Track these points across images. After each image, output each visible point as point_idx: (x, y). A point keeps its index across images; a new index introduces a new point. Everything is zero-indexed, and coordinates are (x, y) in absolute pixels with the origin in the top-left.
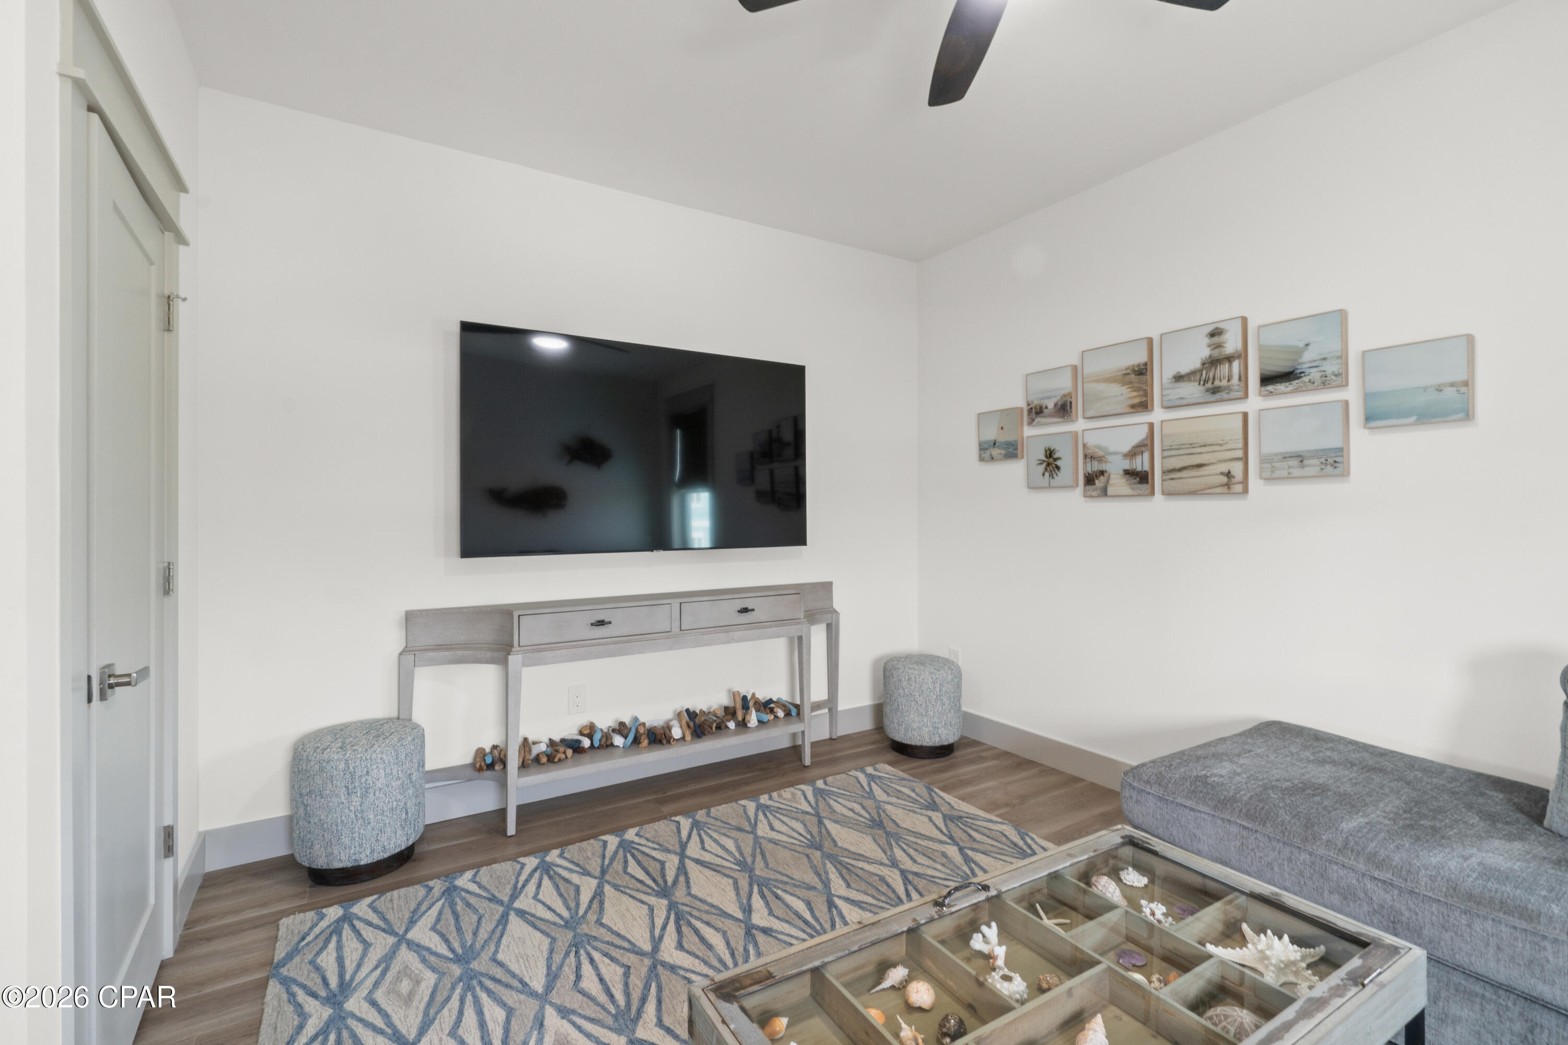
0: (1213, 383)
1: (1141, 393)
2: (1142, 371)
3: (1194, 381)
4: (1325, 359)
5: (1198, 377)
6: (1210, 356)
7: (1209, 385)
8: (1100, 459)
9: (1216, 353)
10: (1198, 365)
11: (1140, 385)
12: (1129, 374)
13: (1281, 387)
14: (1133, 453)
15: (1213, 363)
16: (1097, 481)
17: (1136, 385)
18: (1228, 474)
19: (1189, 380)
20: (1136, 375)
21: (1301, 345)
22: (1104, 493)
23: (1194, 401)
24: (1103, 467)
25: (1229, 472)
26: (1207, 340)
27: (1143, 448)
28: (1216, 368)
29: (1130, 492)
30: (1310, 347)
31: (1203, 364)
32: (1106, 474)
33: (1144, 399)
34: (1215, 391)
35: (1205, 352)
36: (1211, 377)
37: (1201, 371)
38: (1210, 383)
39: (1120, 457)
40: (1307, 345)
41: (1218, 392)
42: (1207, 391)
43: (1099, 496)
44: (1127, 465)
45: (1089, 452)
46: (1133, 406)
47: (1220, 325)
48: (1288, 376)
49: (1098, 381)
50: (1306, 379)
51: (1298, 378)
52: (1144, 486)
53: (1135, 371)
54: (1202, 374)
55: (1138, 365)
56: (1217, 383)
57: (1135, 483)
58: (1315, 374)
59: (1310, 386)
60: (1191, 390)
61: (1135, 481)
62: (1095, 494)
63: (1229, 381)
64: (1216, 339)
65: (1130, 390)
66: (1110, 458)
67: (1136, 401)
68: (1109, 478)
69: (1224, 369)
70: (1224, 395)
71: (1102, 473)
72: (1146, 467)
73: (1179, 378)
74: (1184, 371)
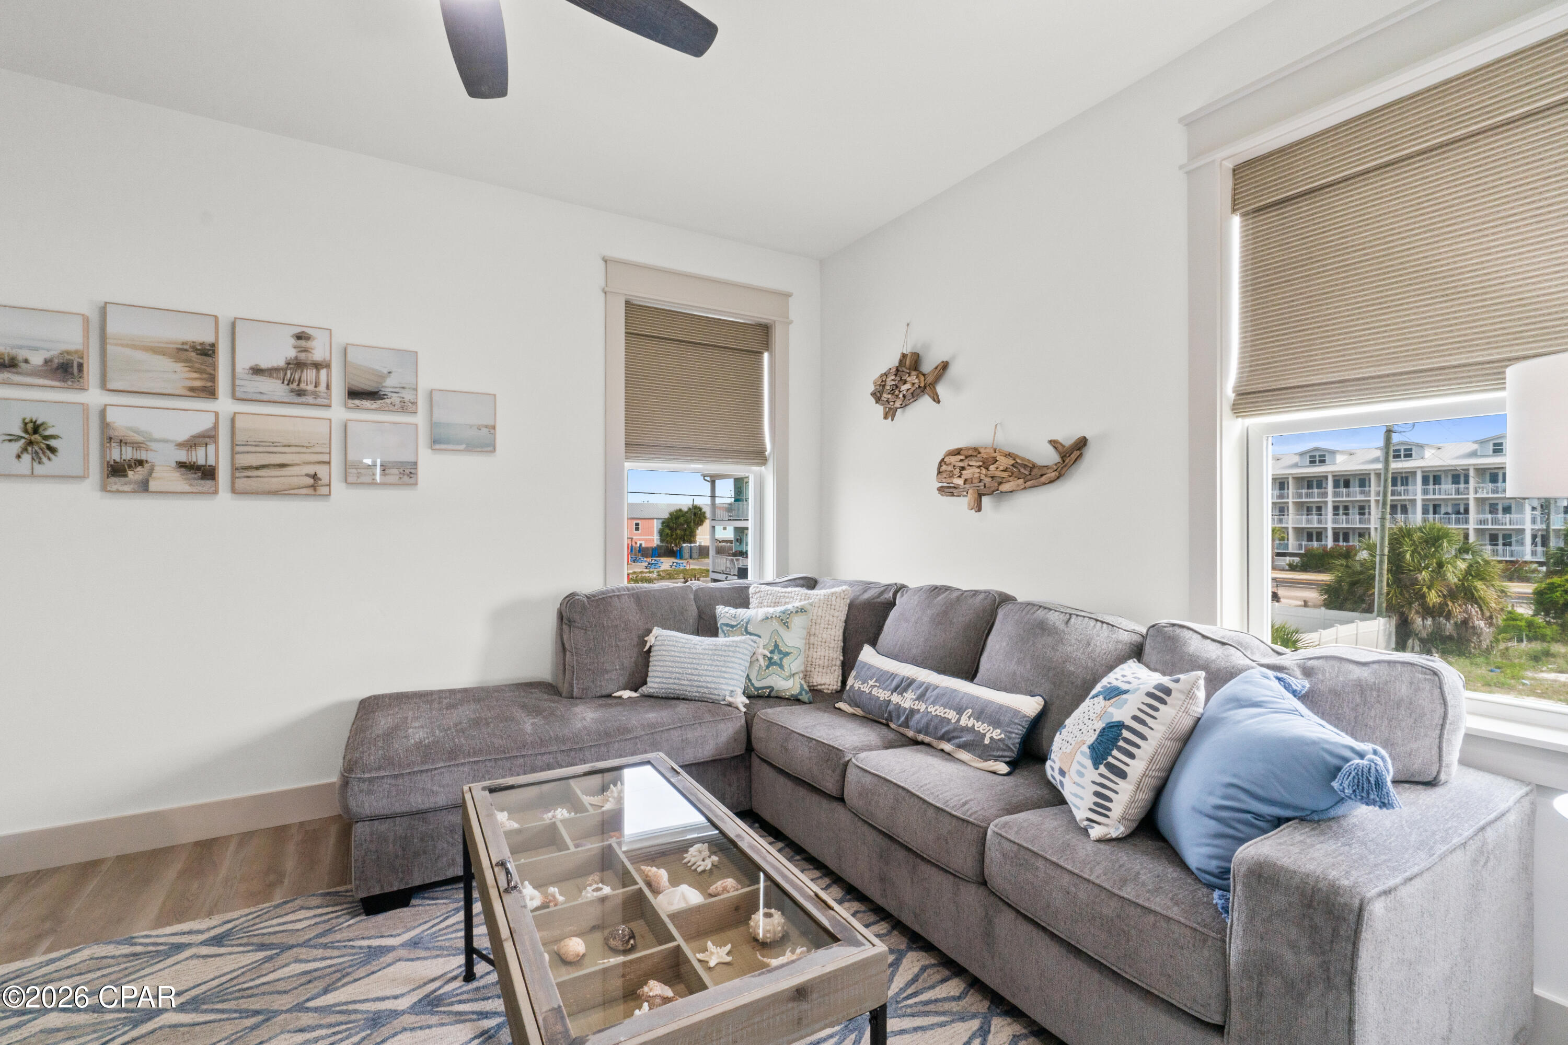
0: (298, 385)
1: (204, 376)
2: (207, 352)
3: (277, 378)
4: (403, 388)
5: (281, 375)
6: (296, 358)
7: (294, 386)
8: (137, 446)
9: (303, 356)
10: (281, 363)
11: (203, 367)
12: (186, 350)
13: (367, 404)
14: (192, 443)
15: (298, 365)
16: (130, 473)
17: (197, 365)
18: (314, 476)
19: (271, 376)
20: (198, 354)
21: (385, 371)
22: (144, 487)
23: (276, 399)
24: (143, 456)
25: (315, 474)
26: (293, 341)
27: (207, 440)
28: (302, 372)
29: (187, 488)
30: (392, 375)
31: (288, 364)
32: (146, 465)
33: (209, 384)
34: (300, 393)
35: (292, 353)
36: (297, 377)
37: (285, 370)
38: (295, 384)
39: (172, 447)
40: (390, 372)
41: (304, 395)
42: (292, 391)
43: (134, 491)
44: (182, 456)
45: (116, 434)
46: (192, 389)
47: (309, 331)
48: (373, 395)
49: (134, 347)
50: (388, 401)
51: (382, 399)
52: (209, 483)
53: (197, 350)
54: (286, 374)
55: (201, 344)
56: (303, 386)
57: (195, 479)
58: (395, 398)
59: (392, 408)
60: (274, 387)
61: (196, 476)
62: (126, 488)
63: (316, 387)
64: (302, 343)
65: (188, 369)
66: (153, 445)
67: (198, 384)
68: (152, 470)
69: (310, 374)
70: (310, 399)
71: (140, 463)
72: (211, 462)
73: (257, 371)
74: (264, 365)
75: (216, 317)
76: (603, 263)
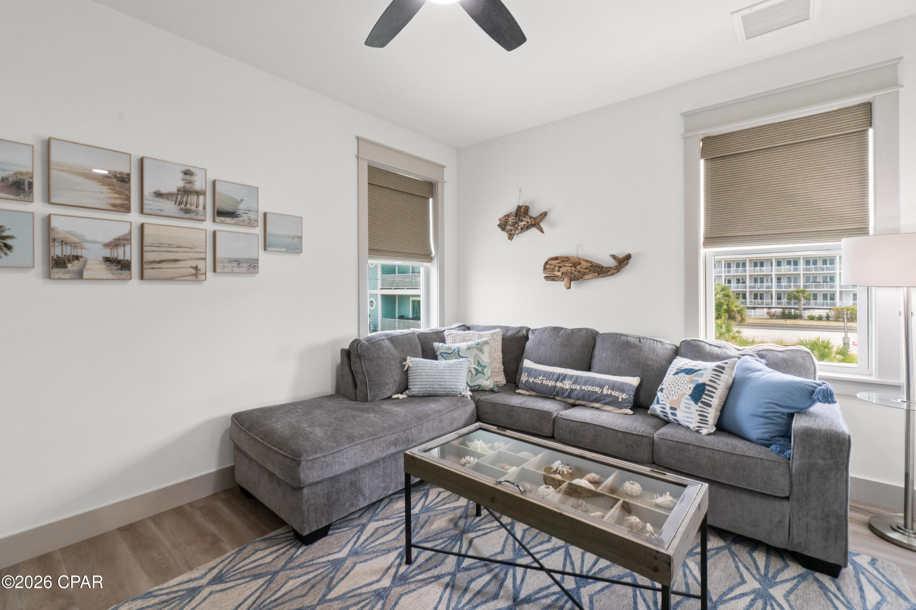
0: (185, 206)
1: (123, 196)
2: (124, 179)
3: (172, 200)
4: (250, 210)
5: (174, 198)
6: (184, 187)
7: (183, 206)
8: (74, 245)
9: (188, 186)
10: (174, 190)
11: (121, 190)
12: (110, 177)
13: (228, 220)
14: (117, 243)
15: (186, 192)
16: (69, 265)
17: (117, 188)
18: (196, 268)
19: (168, 199)
20: (118, 180)
21: (239, 199)
22: (79, 275)
23: (171, 214)
24: (79, 252)
25: (197, 267)
26: (182, 176)
27: (125, 242)
28: (188, 196)
29: (111, 276)
30: (243, 202)
31: (179, 191)
32: (81, 259)
33: (126, 202)
34: (187, 211)
35: (181, 184)
36: (184, 200)
37: (177, 195)
38: (183, 205)
39: (100, 247)
40: (242, 200)
41: (189, 213)
42: (181, 210)
43: (72, 279)
44: (107, 253)
45: (59, 236)
46: (114, 205)
47: (192, 169)
48: (232, 214)
49: (72, 172)
50: (241, 219)
51: (238, 217)
52: (127, 272)
53: (118, 177)
54: (177, 198)
55: (120, 173)
56: (188, 206)
57: (117, 270)
58: (245, 217)
59: (243, 223)
60: (169, 206)
61: (117, 267)
62: (66, 276)
63: (197, 207)
64: (188, 177)
65: (112, 191)
66: (86, 245)
67: (118, 202)
68: (85, 263)
69: (193, 199)
70: (193, 216)
71: (77, 258)
72: (127, 258)
73: (158, 195)
74: (163, 190)
75: (130, 155)
76: (356, 140)
